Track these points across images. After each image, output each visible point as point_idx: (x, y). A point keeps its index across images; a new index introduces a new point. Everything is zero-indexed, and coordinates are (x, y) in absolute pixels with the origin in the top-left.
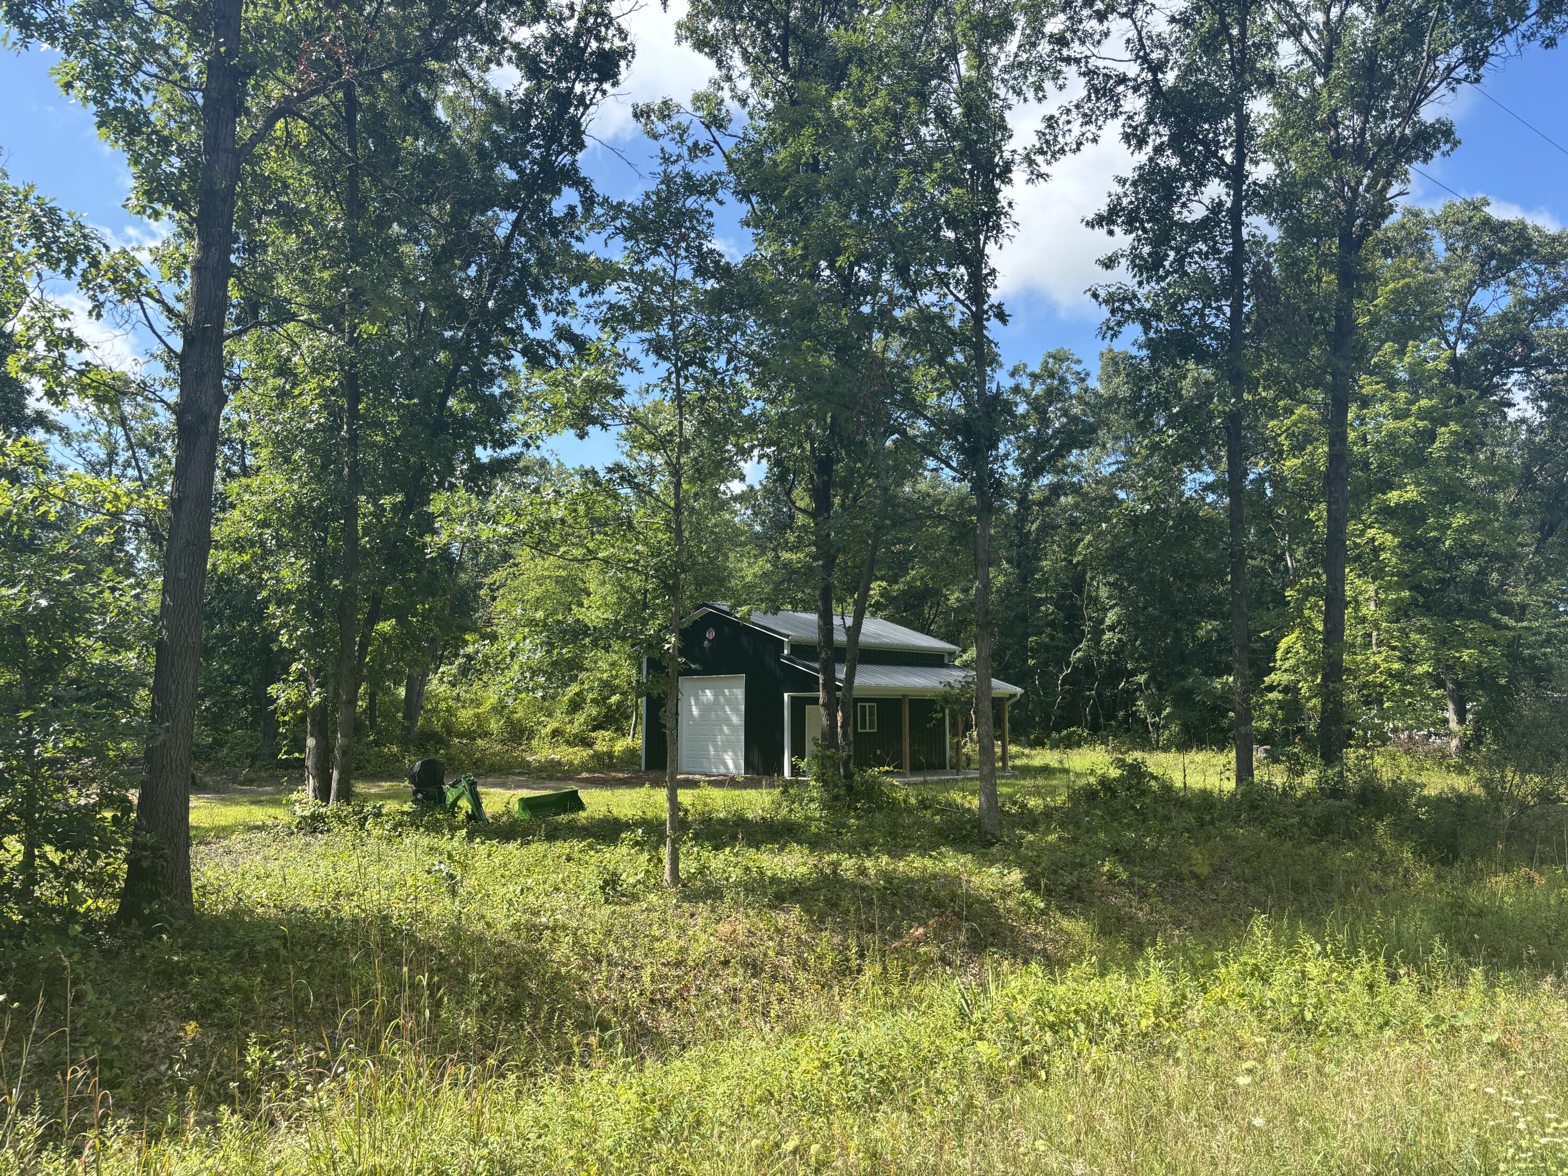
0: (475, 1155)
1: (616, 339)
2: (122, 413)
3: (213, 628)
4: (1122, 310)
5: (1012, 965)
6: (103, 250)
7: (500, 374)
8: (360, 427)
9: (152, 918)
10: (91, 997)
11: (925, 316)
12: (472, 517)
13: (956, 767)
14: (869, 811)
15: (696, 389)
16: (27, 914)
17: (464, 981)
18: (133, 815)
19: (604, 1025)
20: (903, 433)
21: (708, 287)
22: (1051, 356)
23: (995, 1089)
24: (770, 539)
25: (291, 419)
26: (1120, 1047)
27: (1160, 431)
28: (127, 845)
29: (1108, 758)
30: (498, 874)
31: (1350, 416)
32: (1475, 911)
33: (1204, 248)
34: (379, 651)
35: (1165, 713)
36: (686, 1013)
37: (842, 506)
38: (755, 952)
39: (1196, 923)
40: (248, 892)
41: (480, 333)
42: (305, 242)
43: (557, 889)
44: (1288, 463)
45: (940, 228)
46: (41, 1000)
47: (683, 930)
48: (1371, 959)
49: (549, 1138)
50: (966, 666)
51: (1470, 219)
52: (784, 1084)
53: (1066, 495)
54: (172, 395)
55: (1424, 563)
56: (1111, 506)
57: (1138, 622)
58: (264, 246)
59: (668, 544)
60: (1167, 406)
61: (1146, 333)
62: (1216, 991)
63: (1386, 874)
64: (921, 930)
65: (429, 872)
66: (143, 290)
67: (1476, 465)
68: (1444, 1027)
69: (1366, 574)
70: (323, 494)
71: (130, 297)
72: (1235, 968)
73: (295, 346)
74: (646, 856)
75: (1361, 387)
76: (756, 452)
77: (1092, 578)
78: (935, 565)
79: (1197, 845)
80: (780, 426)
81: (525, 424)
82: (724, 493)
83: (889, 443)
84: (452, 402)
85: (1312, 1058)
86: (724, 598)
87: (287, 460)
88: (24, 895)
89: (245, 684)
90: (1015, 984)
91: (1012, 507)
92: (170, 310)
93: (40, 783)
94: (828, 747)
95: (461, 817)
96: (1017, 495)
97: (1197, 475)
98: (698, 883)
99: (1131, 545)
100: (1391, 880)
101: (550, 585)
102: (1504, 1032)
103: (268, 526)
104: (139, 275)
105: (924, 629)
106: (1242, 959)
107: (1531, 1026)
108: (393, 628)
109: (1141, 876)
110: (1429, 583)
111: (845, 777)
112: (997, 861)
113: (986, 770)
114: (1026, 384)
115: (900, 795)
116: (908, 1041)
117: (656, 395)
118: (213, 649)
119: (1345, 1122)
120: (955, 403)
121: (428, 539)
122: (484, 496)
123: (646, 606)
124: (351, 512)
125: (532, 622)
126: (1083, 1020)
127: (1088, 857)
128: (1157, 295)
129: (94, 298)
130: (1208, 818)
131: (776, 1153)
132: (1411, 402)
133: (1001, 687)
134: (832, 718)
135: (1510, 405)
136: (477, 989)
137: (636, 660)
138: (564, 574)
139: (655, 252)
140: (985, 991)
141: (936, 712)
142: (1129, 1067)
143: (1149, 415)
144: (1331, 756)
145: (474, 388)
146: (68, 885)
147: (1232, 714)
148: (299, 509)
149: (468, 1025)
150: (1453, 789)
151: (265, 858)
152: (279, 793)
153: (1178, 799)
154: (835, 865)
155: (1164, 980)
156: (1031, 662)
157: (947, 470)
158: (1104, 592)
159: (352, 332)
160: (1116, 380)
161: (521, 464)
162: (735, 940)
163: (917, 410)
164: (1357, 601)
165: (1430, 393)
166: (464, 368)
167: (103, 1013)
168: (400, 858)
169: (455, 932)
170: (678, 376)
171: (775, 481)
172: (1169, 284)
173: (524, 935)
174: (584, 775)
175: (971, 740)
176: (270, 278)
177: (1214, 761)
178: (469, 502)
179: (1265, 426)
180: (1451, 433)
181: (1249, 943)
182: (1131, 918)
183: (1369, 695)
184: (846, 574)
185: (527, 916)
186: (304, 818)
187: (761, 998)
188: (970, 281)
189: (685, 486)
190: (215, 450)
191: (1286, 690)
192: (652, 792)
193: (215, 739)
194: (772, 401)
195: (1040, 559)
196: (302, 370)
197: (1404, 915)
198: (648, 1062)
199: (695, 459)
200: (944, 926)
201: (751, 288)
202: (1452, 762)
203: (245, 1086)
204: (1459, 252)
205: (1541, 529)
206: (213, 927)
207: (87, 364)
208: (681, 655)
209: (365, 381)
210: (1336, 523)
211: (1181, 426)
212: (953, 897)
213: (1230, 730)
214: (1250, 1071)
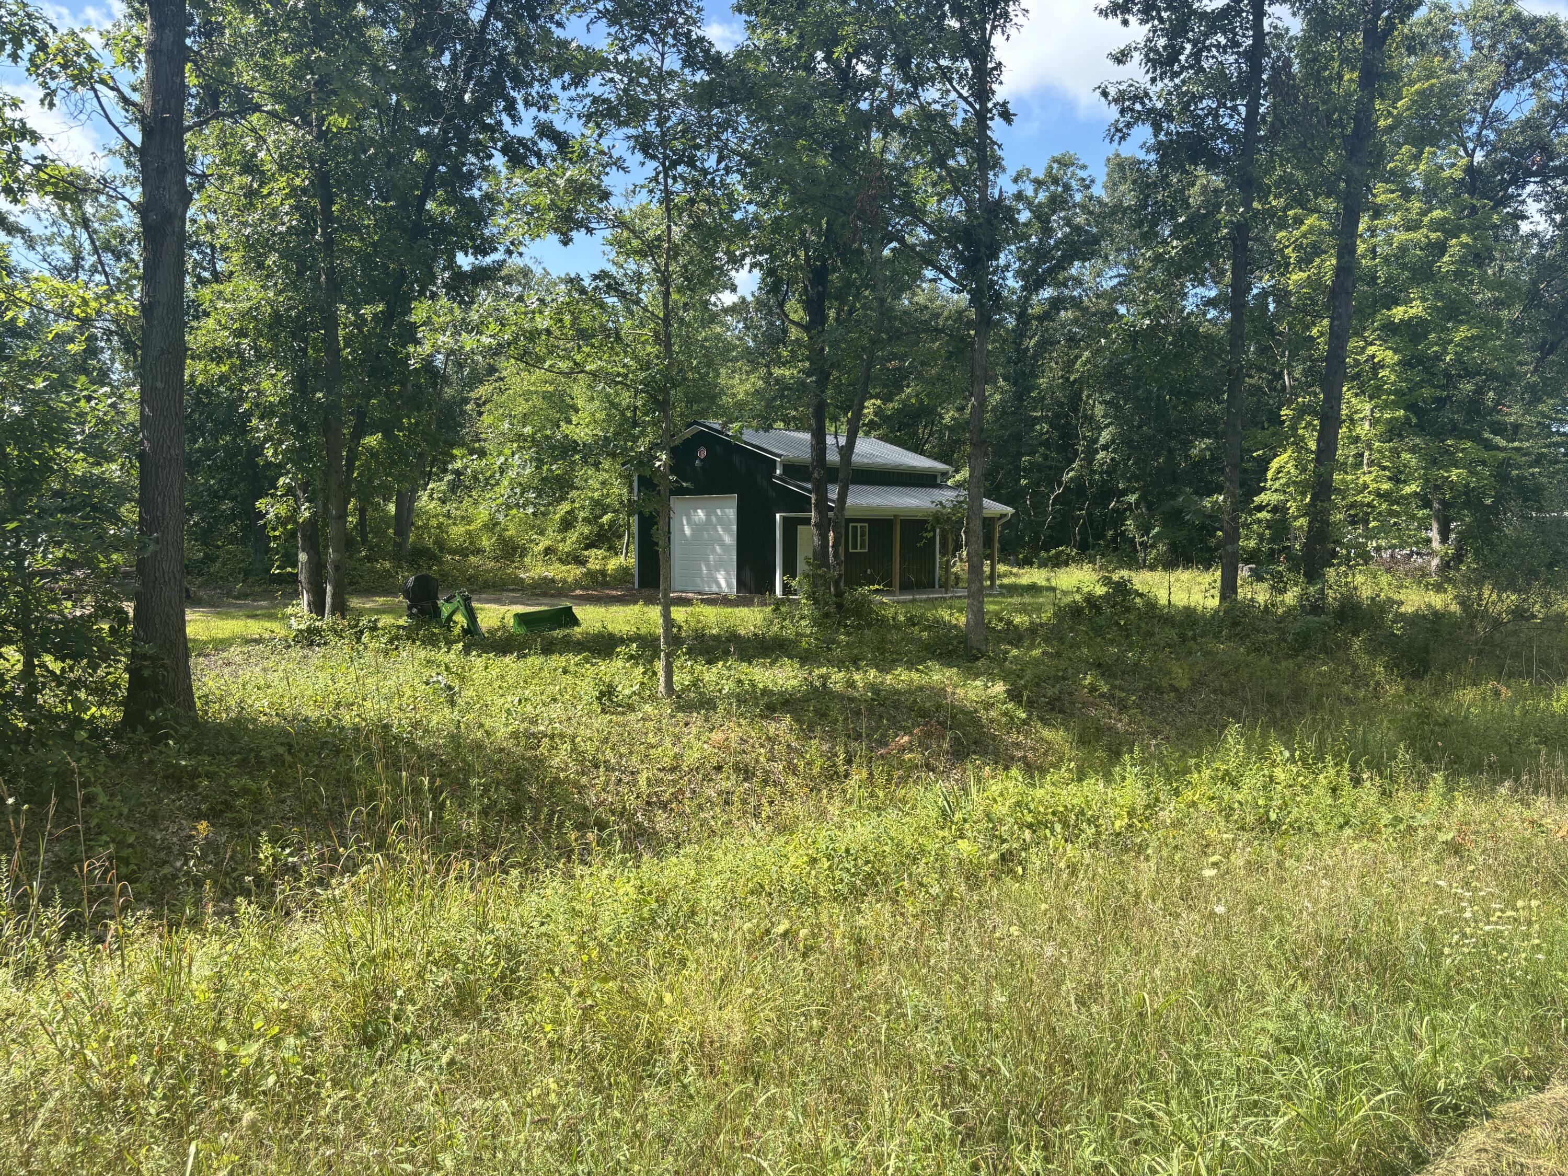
0: (482, 939)
1: (600, 136)
2: (84, 214)
3: (196, 441)
4: (1132, 110)
5: (994, 770)
6: (50, 32)
7: (479, 175)
8: (336, 230)
9: (157, 725)
10: (102, 799)
11: (926, 114)
12: (455, 326)
13: (945, 586)
14: (859, 627)
15: (685, 191)
16: (32, 721)
17: (465, 785)
18: (130, 627)
19: (601, 825)
20: (902, 241)
21: (697, 79)
22: (1055, 160)
23: (973, 881)
24: (763, 355)
25: (262, 221)
26: (1094, 845)
27: (1165, 242)
28: (126, 655)
29: (1095, 577)
30: (496, 685)
31: (1361, 227)
32: (1440, 720)
33: (1223, 41)
34: (366, 465)
35: (1154, 532)
36: (681, 815)
37: (837, 319)
38: (747, 758)
39: (1173, 734)
40: (249, 701)
41: (457, 129)
42: (265, 23)
43: (555, 700)
44: (1294, 277)
45: (944, 16)
46: (53, 800)
47: (677, 738)
48: (1336, 765)
49: (552, 926)
50: (958, 486)
51: (1501, 14)
52: (775, 876)
53: (1066, 309)
54: (135, 194)
55: (1422, 381)
56: (1111, 321)
57: (1132, 441)
58: (220, 29)
59: (657, 357)
60: (1173, 215)
61: (1156, 136)
62: (1188, 795)
63: (1357, 687)
64: (906, 738)
65: (427, 683)
66: (96, 76)
67: (1484, 281)
68: (1402, 827)
69: (1363, 392)
70: (301, 303)
71: (83, 84)
72: (1207, 773)
73: (261, 140)
74: (641, 669)
75: (1374, 196)
76: (748, 261)
77: (1089, 397)
78: (931, 382)
79: (1178, 659)
80: (774, 232)
81: (507, 228)
82: (715, 305)
83: (886, 252)
84: (430, 205)
85: (1274, 854)
86: (715, 416)
87: (260, 266)
88: (27, 702)
89: (232, 499)
90: (995, 788)
91: (1011, 322)
92: (126, 101)
93: (33, 595)
94: (820, 567)
95: (457, 631)
96: (1016, 309)
97: (1200, 290)
98: (692, 695)
99: (1129, 362)
100: (1362, 693)
101: (537, 401)
102: (1459, 831)
103: (246, 336)
104: (90, 59)
105: (917, 449)
106: (1214, 766)
107: (1486, 826)
108: (380, 443)
109: (1122, 689)
110: (1424, 401)
111: (836, 596)
112: (982, 674)
113: (974, 587)
114: (1029, 191)
115: (889, 613)
116: (892, 839)
117: (643, 197)
118: (197, 463)
119: (1301, 912)
120: (955, 208)
121: (411, 349)
122: (467, 305)
123: (635, 424)
124: (331, 322)
125: (520, 437)
126: (1060, 821)
127: (1070, 671)
128: (1170, 93)
129: (44, 85)
130: (1190, 634)
131: (766, 939)
132: (1424, 213)
133: (992, 507)
134: (824, 539)
135: (1524, 217)
136: (478, 793)
137: (627, 479)
138: (551, 389)
139: (640, 40)
140: (967, 794)
141: (927, 531)
142: (1102, 863)
143: (1154, 224)
144: (1313, 574)
145: (454, 190)
146: (70, 693)
147: (1219, 533)
148: (277, 318)
149: (471, 826)
150: (1429, 606)
151: (265, 670)
152: (274, 607)
153: (1161, 616)
154: (825, 678)
155: (1139, 785)
156: (1023, 482)
157: (946, 281)
158: (1099, 410)
159: (319, 126)
160: (1122, 188)
161: (503, 273)
162: (728, 747)
163: (917, 215)
164: (1352, 420)
165: (1443, 205)
166: (442, 169)
167: (115, 813)
168: (397, 670)
169: (455, 739)
170: (666, 177)
171: (768, 292)
172: (1183, 82)
173: (523, 742)
174: (578, 592)
175: (961, 560)
176: (230, 64)
177: (1199, 579)
178: (451, 310)
179: (1273, 238)
180: (1463, 246)
181: (1222, 751)
182: (1109, 729)
183: (1356, 515)
184: (840, 392)
185: (526, 725)
186: (300, 631)
187: (753, 801)
188: (974, 75)
189: (675, 296)
190: (184, 255)
191: (1275, 510)
192: (646, 609)
193: (206, 554)
194: (764, 205)
195: (1037, 377)
196: (270, 167)
197: (1372, 724)
198: (645, 858)
199: (685, 266)
200: (928, 735)
201: (743, 80)
202: (1431, 581)
203: (259, 880)
204: (1485, 51)
205: (1541, 348)
206: (218, 734)
207: (43, 158)
208: (672, 472)
209: (337, 180)
210: (1338, 339)
211: (1186, 237)
212: (939, 707)
213: (1216, 549)
214: (1215, 865)
